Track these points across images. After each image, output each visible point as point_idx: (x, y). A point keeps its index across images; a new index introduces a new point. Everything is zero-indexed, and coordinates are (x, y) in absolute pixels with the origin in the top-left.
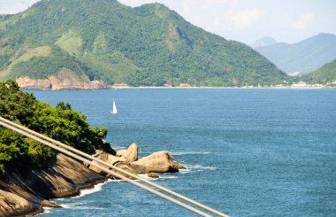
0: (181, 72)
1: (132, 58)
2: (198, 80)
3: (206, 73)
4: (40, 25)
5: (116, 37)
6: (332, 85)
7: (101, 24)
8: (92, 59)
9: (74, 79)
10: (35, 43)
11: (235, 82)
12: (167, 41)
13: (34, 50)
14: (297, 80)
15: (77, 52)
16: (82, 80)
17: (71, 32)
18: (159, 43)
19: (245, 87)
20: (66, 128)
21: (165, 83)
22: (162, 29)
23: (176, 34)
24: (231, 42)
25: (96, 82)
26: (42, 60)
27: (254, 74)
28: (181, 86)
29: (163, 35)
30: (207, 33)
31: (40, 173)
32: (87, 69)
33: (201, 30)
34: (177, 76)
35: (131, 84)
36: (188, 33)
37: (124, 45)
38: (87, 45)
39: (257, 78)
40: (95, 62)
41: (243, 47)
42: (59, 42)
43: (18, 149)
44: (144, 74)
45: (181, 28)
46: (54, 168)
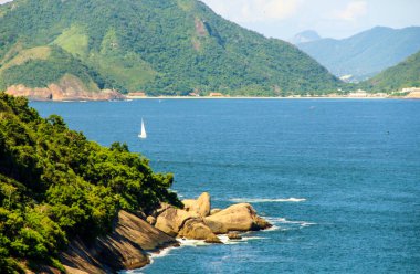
0: (210, 78)
1: (150, 61)
2: (232, 88)
3: (242, 78)
4: (35, 19)
5: (130, 34)
6: (399, 95)
7: (110, 18)
8: (101, 62)
9: (79, 88)
10: (30, 43)
11: (278, 90)
12: (194, 40)
13: (28, 51)
14: (353, 88)
15: (82, 53)
16: (89, 89)
17: (73, 28)
18: (183, 42)
19: (290, 97)
20: (128, 177)
21: (191, 91)
22: (186, 24)
23: (205, 30)
24: (271, 40)
25: (106, 91)
26: (39, 63)
27: (300, 80)
28: (211, 96)
29: (189, 32)
30: (242, 29)
31: (106, 238)
32: (95, 75)
33: (234, 25)
34: (207, 83)
35: (149, 93)
36: (219, 29)
37: (140, 44)
38: (94, 43)
39: (304, 85)
40: (103, 66)
41: (287, 47)
42: (59, 41)
43: (82, 211)
44: (165, 80)
45: (209, 22)
46: (117, 230)
